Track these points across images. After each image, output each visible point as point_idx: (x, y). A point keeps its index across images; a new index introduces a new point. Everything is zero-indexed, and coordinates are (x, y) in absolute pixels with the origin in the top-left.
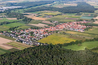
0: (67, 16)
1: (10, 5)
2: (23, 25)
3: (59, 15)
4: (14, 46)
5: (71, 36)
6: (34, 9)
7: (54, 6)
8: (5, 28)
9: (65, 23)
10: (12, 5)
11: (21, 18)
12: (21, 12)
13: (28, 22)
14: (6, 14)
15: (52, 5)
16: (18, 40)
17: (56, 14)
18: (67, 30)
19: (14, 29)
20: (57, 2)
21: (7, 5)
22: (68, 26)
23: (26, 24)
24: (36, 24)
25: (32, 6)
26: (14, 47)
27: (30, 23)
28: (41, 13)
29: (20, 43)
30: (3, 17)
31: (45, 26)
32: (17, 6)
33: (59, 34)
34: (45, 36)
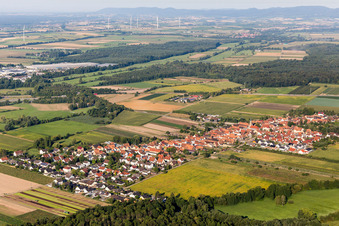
0: (257, 96)
1: (53, 59)
2: (90, 131)
3: (229, 91)
4: (41, 202)
5: (258, 169)
6: (139, 72)
7: (216, 61)
8: (21, 142)
9: (243, 120)
10: (61, 56)
11: (84, 106)
12: (91, 81)
13: (107, 119)
14: (33, 89)
15: (208, 57)
16: (61, 183)
17: (219, 90)
18: (246, 148)
19: (52, 143)
20: (232, 45)
21: (45, 57)
22: (253, 134)
23: (98, 126)
24: (137, 125)
25: (134, 60)
26: (39, 208)
27: (117, 123)
28: (163, 86)
29: (67, 193)
30: (20, 102)
31: (168, 133)
32: (79, 62)
33: (212, 163)
34: (159, 170)
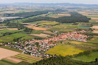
1: (7, 16)
3: (57, 24)
4: (22, 58)
6: (32, 19)
7: (49, 16)
8: (9, 40)
10: (9, 15)
11: (22, 29)
12: (20, 22)
13: (29, 33)
14: (6, 24)
15: (47, 15)
16: (26, 52)
17: (55, 24)
18: (70, 40)
19: (18, 40)
21: (5, 15)
22: (70, 36)
23: (28, 34)
24: (38, 34)
25: (29, 16)
26: (23, 60)
27: (32, 33)
28: (40, 23)
29: (29, 55)
30: (3, 28)
31: (48, 36)
32: (14, 16)
33: (64, 45)
34: (51, 47)
